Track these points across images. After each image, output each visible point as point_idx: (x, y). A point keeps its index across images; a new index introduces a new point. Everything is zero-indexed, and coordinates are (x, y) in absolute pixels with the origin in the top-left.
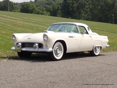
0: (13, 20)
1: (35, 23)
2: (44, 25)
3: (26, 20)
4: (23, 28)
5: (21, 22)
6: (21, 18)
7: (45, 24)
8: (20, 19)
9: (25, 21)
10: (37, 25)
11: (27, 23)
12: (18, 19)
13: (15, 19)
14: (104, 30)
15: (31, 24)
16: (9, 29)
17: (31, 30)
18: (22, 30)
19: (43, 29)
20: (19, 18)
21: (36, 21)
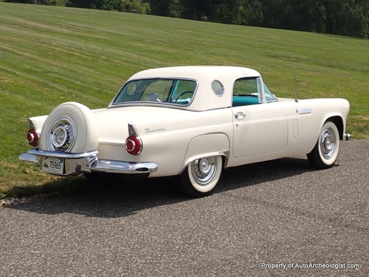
0: (43, 35)
1: (104, 41)
2: (130, 47)
3: (80, 34)
4: (69, 62)
5: (65, 41)
6: (68, 28)
7: (134, 44)
8: (64, 30)
9: (78, 37)
10: (109, 50)
11: (81, 44)
12: (57, 29)
13: (49, 31)
14: (302, 57)
15: (92, 46)
16: (27, 67)
17: (91, 67)
18: (63, 68)
19: (127, 62)
20: (61, 26)
21: (110, 34)
